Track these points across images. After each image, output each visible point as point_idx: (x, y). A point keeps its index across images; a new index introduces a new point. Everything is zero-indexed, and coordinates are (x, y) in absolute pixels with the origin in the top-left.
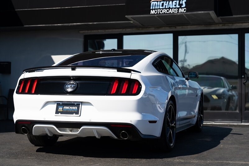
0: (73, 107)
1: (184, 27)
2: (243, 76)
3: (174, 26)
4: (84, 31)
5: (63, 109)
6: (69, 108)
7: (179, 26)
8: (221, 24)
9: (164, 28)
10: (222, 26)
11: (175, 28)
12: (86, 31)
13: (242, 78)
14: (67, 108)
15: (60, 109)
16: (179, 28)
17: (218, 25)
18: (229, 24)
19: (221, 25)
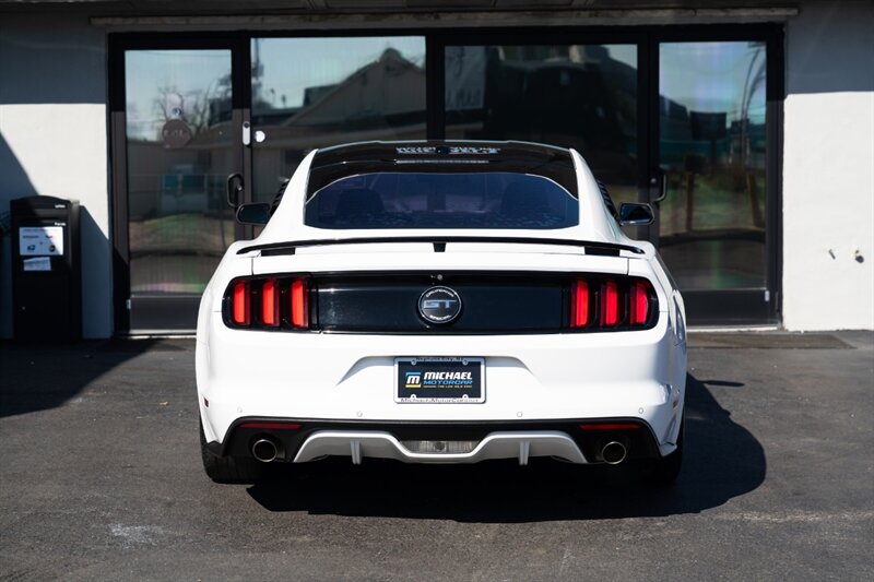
0: (458, 374)
1: (464, 15)
2: (653, 180)
3: (432, 13)
4: (109, 21)
5: (422, 380)
6: (444, 376)
7: (450, 12)
8: (585, 10)
9: (396, 17)
10: (591, 16)
11: (437, 17)
12: (118, 21)
13: (649, 185)
14: (438, 376)
15: (413, 380)
16: (449, 21)
17: (575, 13)
18: (610, 12)
19: (587, 13)
